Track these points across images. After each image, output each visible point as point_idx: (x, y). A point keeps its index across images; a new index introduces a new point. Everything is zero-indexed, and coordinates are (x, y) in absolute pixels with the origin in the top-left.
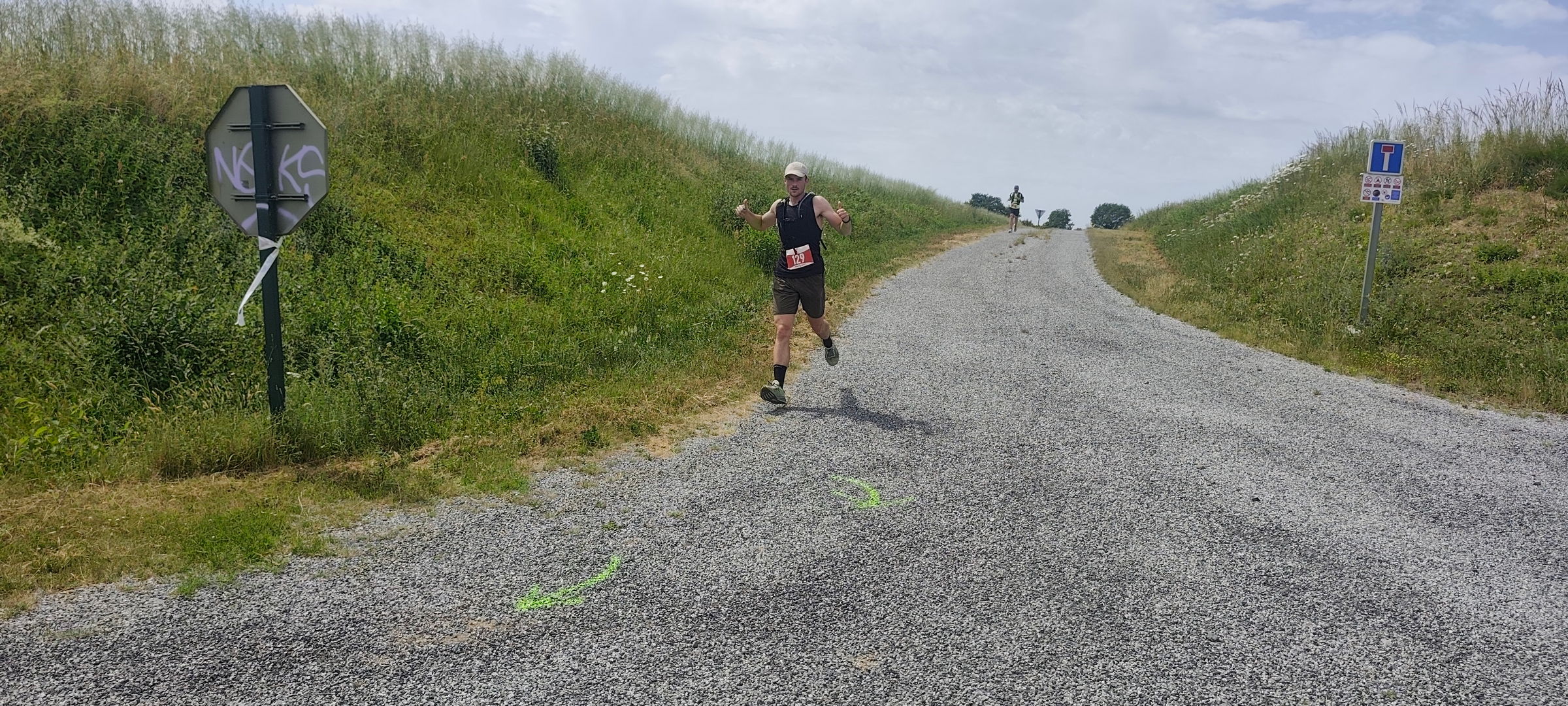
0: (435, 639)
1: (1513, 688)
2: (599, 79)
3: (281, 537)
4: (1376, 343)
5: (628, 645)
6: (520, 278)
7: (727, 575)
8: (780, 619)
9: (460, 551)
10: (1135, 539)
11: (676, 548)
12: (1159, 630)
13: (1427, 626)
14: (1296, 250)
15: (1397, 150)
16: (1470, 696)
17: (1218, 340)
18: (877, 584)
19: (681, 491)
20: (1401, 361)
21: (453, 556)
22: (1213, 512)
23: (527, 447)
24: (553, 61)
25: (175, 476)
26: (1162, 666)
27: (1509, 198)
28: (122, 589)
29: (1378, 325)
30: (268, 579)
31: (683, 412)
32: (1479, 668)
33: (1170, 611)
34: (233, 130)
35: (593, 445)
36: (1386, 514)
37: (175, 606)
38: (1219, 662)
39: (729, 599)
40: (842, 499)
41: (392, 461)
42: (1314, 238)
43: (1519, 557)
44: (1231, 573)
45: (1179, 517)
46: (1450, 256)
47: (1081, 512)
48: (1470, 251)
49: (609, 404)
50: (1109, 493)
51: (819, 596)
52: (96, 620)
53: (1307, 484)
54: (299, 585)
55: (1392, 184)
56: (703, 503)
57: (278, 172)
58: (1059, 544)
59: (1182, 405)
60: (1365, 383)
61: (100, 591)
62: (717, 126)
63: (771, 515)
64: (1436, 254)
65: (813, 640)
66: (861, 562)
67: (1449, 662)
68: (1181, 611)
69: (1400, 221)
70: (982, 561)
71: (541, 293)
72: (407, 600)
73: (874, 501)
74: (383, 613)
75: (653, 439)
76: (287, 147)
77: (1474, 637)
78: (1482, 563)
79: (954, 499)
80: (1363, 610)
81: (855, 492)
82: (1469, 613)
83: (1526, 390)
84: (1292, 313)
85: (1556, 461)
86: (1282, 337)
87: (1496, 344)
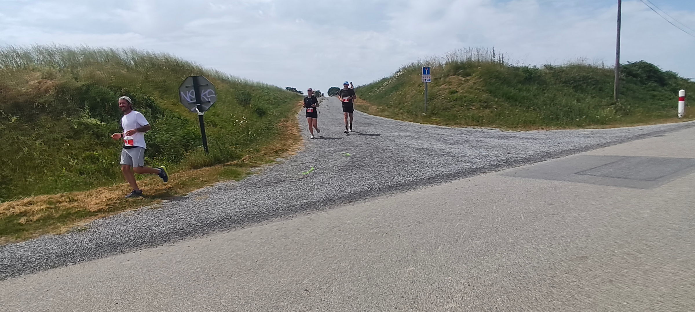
3: (241, 172)
4: (430, 117)
7: (335, 166)
9: (278, 170)
11: (320, 164)
14: (407, 95)
15: (428, 68)
17: (394, 120)
19: (308, 158)
20: (436, 119)
22: (412, 148)
23: (264, 156)
25: (196, 169)
27: (454, 78)
29: (430, 112)
31: (289, 146)
34: (187, 87)
35: (278, 154)
36: (442, 144)
39: (339, 168)
40: (342, 155)
41: (240, 161)
42: (411, 92)
45: (406, 149)
46: (443, 94)
47: (388, 151)
48: (447, 92)
51: (354, 165)
53: (426, 142)
55: (429, 77)
56: (316, 159)
57: (201, 96)
59: (395, 133)
60: (430, 125)
63: (332, 158)
64: (440, 93)
66: (357, 161)
70: (377, 158)
73: (348, 154)
74: (281, 177)
75: (289, 152)
76: (204, 90)
79: (364, 152)
80: (442, 155)
83: (463, 122)
84: (410, 111)
85: (470, 134)
86: (408, 118)
87: (455, 113)
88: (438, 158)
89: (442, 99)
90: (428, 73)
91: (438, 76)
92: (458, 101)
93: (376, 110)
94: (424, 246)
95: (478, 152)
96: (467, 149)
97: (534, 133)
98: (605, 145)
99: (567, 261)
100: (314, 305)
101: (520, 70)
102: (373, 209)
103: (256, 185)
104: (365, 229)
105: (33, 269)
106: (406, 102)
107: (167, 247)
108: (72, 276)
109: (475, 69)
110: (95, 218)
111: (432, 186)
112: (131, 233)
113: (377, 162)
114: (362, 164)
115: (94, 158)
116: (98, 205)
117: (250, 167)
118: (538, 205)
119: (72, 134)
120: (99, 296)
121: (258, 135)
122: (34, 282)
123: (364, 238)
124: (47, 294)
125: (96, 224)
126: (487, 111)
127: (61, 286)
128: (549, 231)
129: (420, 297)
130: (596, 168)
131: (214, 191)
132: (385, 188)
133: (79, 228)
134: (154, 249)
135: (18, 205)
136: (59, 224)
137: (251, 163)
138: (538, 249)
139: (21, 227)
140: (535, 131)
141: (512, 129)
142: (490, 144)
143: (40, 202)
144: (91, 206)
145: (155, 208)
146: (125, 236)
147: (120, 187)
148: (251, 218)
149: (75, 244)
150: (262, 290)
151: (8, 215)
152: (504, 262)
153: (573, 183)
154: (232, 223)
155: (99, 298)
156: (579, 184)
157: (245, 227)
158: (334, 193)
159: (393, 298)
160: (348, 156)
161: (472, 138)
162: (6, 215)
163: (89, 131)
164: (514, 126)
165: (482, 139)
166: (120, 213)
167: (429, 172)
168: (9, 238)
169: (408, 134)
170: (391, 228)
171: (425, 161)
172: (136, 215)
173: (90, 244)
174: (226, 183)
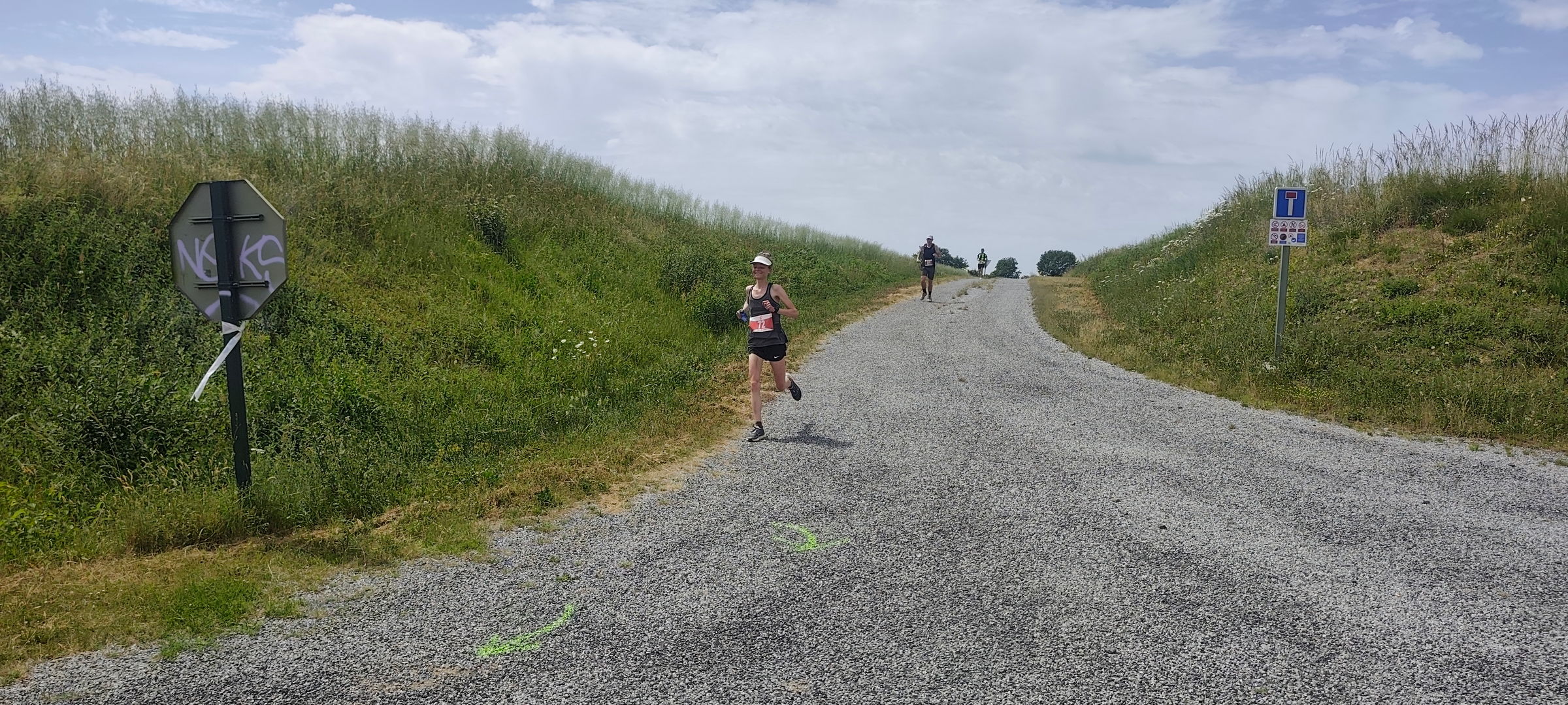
0: (403, 685)
1: (1371, 681)
2: (543, 151)
3: (254, 602)
4: (1288, 377)
5: (581, 682)
6: (473, 349)
7: (673, 617)
8: (721, 653)
9: (424, 607)
10: (1049, 567)
11: (626, 595)
12: (1063, 646)
13: (1303, 632)
14: (1217, 292)
15: (1300, 196)
16: (1333, 689)
17: (1144, 381)
18: (811, 618)
19: (630, 544)
20: (1313, 394)
21: (417, 612)
22: (1122, 540)
23: (484, 510)
24: (499, 136)
25: (149, 552)
26: (1062, 676)
27: (1409, 236)
28: (108, 656)
29: (1292, 360)
30: (245, 641)
31: (633, 470)
32: (1344, 665)
33: (1075, 629)
34: (195, 223)
35: (547, 505)
36: (1283, 535)
37: (159, 668)
38: (1113, 671)
39: (675, 638)
40: (782, 543)
41: (356, 528)
42: (1233, 281)
43: (1398, 568)
44: (1134, 593)
45: (1091, 545)
46: (1357, 293)
47: (1002, 545)
48: (1375, 287)
49: (561, 465)
50: (1029, 527)
51: (757, 631)
52: (86, 684)
53: (1213, 511)
54: (273, 645)
55: (1297, 228)
56: (651, 554)
57: (239, 261)
58: (979, 575)
59: (1104, 444)
60: (1279, 416)
61: (87, 658)
62: (663, 192)
63: (715, 561)
64: (1345, 291)
65: (750, 670)
66: (797, 599)
67: (1318, 662)
68: (1085, 629)
69: (1311, 260)
70: (907, 594)
71: (494, 362)
72: (375, 653)
73: (811, 543)
74: (354, 665)
75: (604, 497)
76: (248, 237)
77: (1344, 639)
78: (1362, 575)
79: (885, 539)
80: (1248, 621)
81: (794, 537)
82: (1343, 619)
84: (1213, 351)
86: (1204, 375)
87: (1400, 373)
89: (1352, 313)
90: (1298, 213)
92: (1416, 326)
93: (1100, 335)
109: (1505, 205)
126: (1548, 376)
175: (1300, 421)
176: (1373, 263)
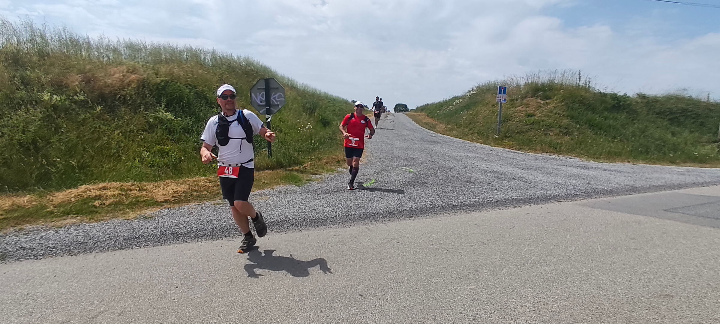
4: (502, 139)
7: (397, 180)
8: (414, 184)
11: (382, 177)
14: (479, 116)
15: (505, 88)
17: (462, 140)
20: (509, 143)
22: (480, 169)
27: (532, 101)
29: (502, 134)
34: (259, 89)
35: (340, 164)
36: (513, 169)
39: (401, 183)
42: (483, 112)
45: (474, 170)
46: (519, 116)
47: (455, 170)
48: (523, 114)
49: (333, 156)
51: (418, 182)
53: (496, 165)
55: (504, 97)
56: (377, 172)
57: (271, 99)
58: (455, 174)
59: (462, 153)
60: (501, 148)
63: (394, 173)
64: (515, 115)
65: (423, 186)
66: (420, 178)
69: (506, 107)
70: (442, 177)
73: (412, 170)
76: (274, 93)
79: (428, 169)
81: (407, 169)
83: (538, 148)
84: (480, 132)
85: (545, 161)
86: (479, 139)
87: (531, 138)
88: (508, 181)
89: (517, 121)
90: (504, 93)
91: (514, 97)
92: (534, 125)
93: (444, 128)
94: (487, 266)
95: (554, 180)
96: (541, 175)
97: (618, 166)
98: (702, 185)
99: (648, 297)
100: (368, 310)
101: (609, 96)
102: (434, 226)
103: (316, 192)
104: (425, 244)
105: (102, 248)
106: (478, 122)
107: (227, 242)
108: (137, 258)
109: (556, 92)
110: (162, 208)
111: (500, 209)
112: (193, 225)
113: (441, 181)
114: (426, 181)
115: (164, 153)
116: (165, 196)
117: (311, 174)
118: (619, 238)
119: (147, 128)
120: (161, 279)
121: (321, 144)
122: (103, 260)
123: (423, 253)
124: (113, 272)
125: (162, 214)
126: (567, 138)
127: (127, 266)
128: (630, 266)
129: (480, 315)
130: (690, 206)
131: (274, 194)
132: (449, 207)
133: (146, 216)
134: (214, 242)
135: (94, 189)
136: (128, 210)
137: (312, 171)
138: (615, 282)
139: (95, 210)
140: (620, 164)
141: (593, 159)
142: (567, 172)
143: (112, 188)
144: (159, 196)
145: (218, 204)
146: (187, 228)
147: (185, 182)
148: (309, 223)
149: (141, 230)
150: (317, 290)
151: (85, 196)
152: (575, 291)
153: (661, 220)
154: (290, 226)
155: (161, 280)
156: (669, 221)
157: (303, 231)
158: (395, 206)
159: (451, 313)
160: (411, 172)
161: (548, 165)
162: (83, 197)
163: (162, 126)
164: (596, 157)
165: (559, 167)
166: (185, 205)
167: (498, 195)
168: (83, 218)
169: (477, 155)
170: (454, 245)
171: (494, 183)
172: (199, 208)
173: (154, 232)
174: (287, 188)
175: (507, 149)
176: (522, 108)
